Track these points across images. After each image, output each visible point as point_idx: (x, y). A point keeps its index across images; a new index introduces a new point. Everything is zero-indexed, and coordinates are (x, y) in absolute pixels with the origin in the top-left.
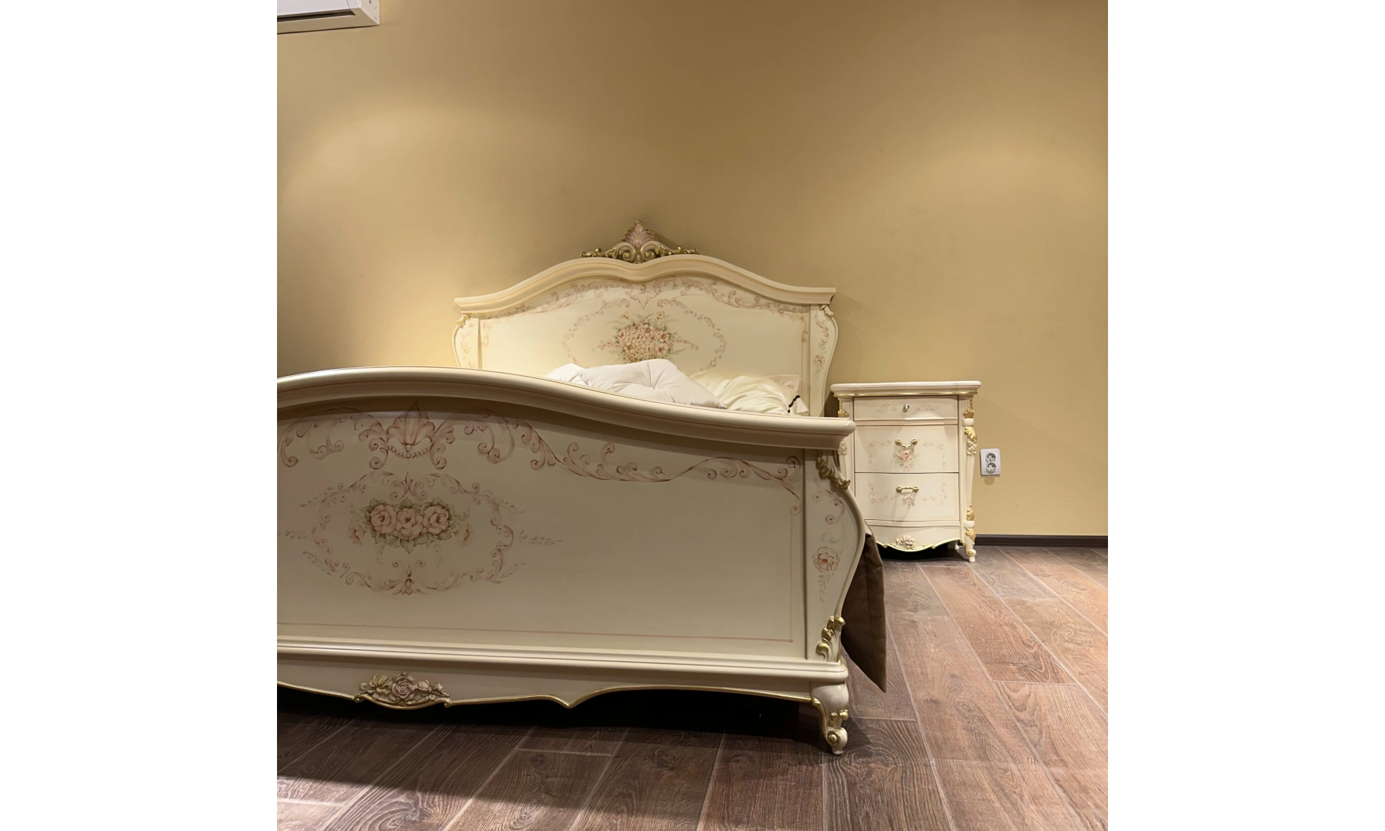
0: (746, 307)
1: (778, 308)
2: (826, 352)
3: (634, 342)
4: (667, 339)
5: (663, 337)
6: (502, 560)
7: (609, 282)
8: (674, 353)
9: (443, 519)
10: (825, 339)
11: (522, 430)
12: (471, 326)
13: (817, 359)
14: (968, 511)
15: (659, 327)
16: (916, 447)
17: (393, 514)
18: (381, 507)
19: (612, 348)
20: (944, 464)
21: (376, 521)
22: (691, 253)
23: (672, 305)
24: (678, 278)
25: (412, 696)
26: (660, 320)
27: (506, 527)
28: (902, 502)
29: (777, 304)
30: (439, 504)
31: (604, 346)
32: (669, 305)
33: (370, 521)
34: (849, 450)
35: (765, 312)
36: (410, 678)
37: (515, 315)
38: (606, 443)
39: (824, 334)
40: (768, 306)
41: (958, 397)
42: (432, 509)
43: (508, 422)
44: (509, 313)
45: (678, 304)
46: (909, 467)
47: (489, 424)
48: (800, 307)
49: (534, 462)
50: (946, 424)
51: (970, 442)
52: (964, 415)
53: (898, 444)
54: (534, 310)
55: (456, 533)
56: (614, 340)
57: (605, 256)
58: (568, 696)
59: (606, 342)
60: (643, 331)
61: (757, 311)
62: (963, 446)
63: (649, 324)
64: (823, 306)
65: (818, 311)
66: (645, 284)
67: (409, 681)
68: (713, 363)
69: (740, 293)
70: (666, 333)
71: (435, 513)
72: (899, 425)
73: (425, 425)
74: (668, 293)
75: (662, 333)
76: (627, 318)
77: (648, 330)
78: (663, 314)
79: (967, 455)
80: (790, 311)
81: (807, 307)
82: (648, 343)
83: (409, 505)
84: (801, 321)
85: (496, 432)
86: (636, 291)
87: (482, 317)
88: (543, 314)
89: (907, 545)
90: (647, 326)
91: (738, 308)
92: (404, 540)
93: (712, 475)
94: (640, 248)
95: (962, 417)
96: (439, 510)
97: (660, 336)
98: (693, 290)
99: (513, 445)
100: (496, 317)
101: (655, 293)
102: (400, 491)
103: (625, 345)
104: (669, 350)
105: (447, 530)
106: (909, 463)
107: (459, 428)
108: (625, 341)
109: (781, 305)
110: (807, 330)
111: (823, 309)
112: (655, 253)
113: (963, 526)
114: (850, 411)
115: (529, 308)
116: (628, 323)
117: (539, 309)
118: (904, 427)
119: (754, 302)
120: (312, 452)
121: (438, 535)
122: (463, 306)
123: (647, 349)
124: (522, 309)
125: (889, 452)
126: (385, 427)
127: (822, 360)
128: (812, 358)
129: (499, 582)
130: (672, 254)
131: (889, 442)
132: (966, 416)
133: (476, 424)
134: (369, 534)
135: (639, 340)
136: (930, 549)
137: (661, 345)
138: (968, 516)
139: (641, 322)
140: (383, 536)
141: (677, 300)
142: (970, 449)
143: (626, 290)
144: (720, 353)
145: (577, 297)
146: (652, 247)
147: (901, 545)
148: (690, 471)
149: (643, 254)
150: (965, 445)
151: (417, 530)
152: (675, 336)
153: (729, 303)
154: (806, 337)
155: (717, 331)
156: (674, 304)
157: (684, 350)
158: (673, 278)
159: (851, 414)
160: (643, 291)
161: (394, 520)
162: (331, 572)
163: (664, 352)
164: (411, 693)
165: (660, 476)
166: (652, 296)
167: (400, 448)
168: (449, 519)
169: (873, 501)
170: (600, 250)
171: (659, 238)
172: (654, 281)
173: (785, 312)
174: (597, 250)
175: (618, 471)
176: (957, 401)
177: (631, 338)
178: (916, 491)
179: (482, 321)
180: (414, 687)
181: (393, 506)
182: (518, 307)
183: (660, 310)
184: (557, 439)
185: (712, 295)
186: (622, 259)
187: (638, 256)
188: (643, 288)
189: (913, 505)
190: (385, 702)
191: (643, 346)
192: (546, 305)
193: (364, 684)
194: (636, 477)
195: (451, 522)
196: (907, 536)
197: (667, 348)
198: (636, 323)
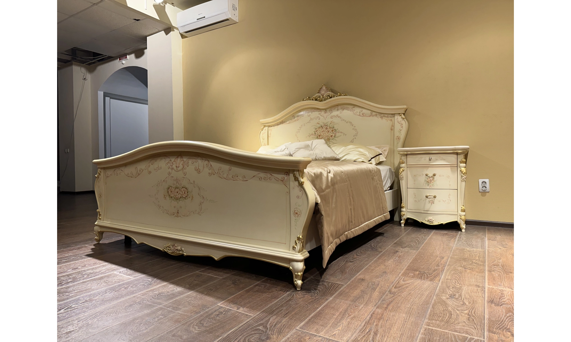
0: (367, 116)
1: (380, 116)
2: (401, 134)
3: (321, 133)
4: (334, 132)
5: (332, 131)
6: (201, 207)
7: (313, 110)
8: (337, 137)
9: (186, 193)
10: (401, 129)
11: (206, 162)
12: (265, 130)
13: (398, 138)
14: (462, 208)
15: (331, 127)
16: (435, 177)
17: (174, 190)
18: (171, 188)
19: (313, 136)
20: (450, 185)
21: (170, 192)
22: (344, 95)
23: (336, 117)
24: (339, 106)
25: (176, 251)
26: (331, 124)
27: (202, 196)
28: (428, 202)
29: (380, 114)
30: (185, 187)
31: (310, 135)
32: (335, 117)
33: (168, 192)
34: (404, 178)
35: (375, 118)
36: (176, 245)
37: (280, 125)
38: (229, 167)
39: (400, 127)
40: (376, 115)
41: (457, 154)
42: (183, 189)
43: (203, 159)
44: (278, 124)
45: (339, 117)
46: (432, 186)
47: (198, 160)
48: (391, 115)
49: (209, 173)
50: (451, 166)
51: (462, 175)
52: (460, 162)
53: (427, 175)
54: (286, 123)
55: (189, 197)
56: (314, 133)
57: (310, 100)
58: (217, 256)
59: (311, 134)
60: (325, 129)
61: (371, 118)
62: (459, 177)
63: (327, 126)
64: (401, 114)
65: (399, 116)
66: (327, 110)
67: (175, 246)
68: (352, 141)
69: (364, 111)
70: (333, 129)
71: (184, 190)
72: (427, 166)
73: (182, 161)
74: (335, 113)
75: (332, 129)
76: (319, 124)
77: (327, 128)
78: (333, 122)
79: (461, 181)
80: (386, 117)
81: (393, 115)
82: (326, 133)
83: (177, 187)
84: (391, 121)
85: (200, 163)
86: (323, 113)
87: (269, 126)
88: (289, 124)
89: (430, 222)
90: (326, 127)
91: (363, 117)
92: (177, 199)
93: (260, 179)
94: (324, 95)
95: (459, 163)
96: (185, 189)
97: (331, 131)
98: (345, 111)
99: (204, 167)
100: (274, 126)
101: (330, 113)
102: (175, 182)
103: (318, 135)
104: (335, 136)
105: (187, 196)
106: (432, 184)
107: (190, 161)
108: (318, 133)
109: (382, 115)
110: (393, 125)
111: (401, 115)
112: (330, 97)
113: (459, 214)
114: (405, 160)
115: (284, 122)
116: (319, 126)
117: (288, 122)
118: (429, 168)
119: (370, 114)
120: (155, 169)
121: (185, 198)
122: (263, 123)
123: (326, 136)
124: (282, 123)
125: (422, 179)
126: (172, 161)
127: (400, 138)
128: (395, 138)
129: (200, 215)
130: (336, 96)
131: (423, 174)
132: (461, 162)
133: (194, 160)
134: (168, 196)
135: (323, 132)
136: (442, 224)
137: (332, 134)
138: (461, 210)
139: (324, 125)
140: (171, 197)
141: (338, 115)
142: (462, 178)
143: (319, 113)
144: (355, 137)
145: (301, 117)
146: (328, 95)
147: (428, 222)
148: (254, 177)
149: (325, 98)
150: (460, 176)
151: (180, 196)
152: (337, 130)
153: (360, 115)
154: (393, 128)
155: (354, 128)
156: (337, 117)
157: (341, 136)
158: (338, 106)
159: (406, 162)
160: (325, 112)
161: (174, 192)
162: (159, 209)
163: (333, 137)
164: (176, 250)
165: (245, 179)
166: (329, 114)
167: (175, 168)
168: (187, 193)
169: (416, 201)
170: (309, 98)
171: (332, 91)
172: (330, 109)
173: (384, 118)
174: (308, 98)
175: (232, 177)
176: (457, 156)
177: (320, 132)
178: (435, 197)
179: (269, 128)
180: (176, 248)
181: (174, 188)
182: (281, 122)
183: (331, 120)
184: (216, 165)
185: (352, 112)
186: (317, 101)
187: (323, 99)
188: (326, 112)
189: (433, 203)
190: (169, 252)
191: (325, 135)
192: (290, 121)
193: (165, 246)
194: (238, 179)
195: (188, 194)
196: (430, 218)
197: (334, 135)
198: (322, 126)
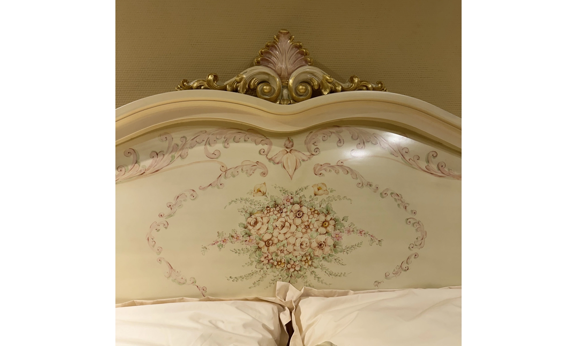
3: (276, 233)
4: (330, 229)
5: (324, 224)
7: (230, 133)
8: (343, 251)
15: (318, 208)
19: (237, 245)
22: (374, 89)
23: (337, 172)
24: (344, 129)
26: (320, 198)
31: (224, 241)
32: (333, 171)
45: (348, 170)
56: (240, 231)
57: (225, 89)
59: (227, 236)
60: (292, 215)
63: (300, 204)
66: (293, 138)
68: (405, 266)
69: (443, 155)
70: (328, 218)
74: (329, 153)
75: (322, 218)
76: (264, 194)
77: (299, 214)
78: (324, 188)
82: (299, 235)
86: (276, 149)
90: (297, 207)
94: (288, 79)
97: (320, 224)
101: (308, 154)
104: (335, 247)
108: (262, 231)
112: (312, 87)
116: (265, 201)
123: (298, 244)
130: (343, 90)
135: (285, 230)
137: (322, 238)
139: (288, 200)
143: (260, 147)
144: (415, 250)
145: (173, 157)
149: (292, 88)
152: (344, 222)
153: (428, 171)
155: (411, 215)
156: (341, 170)
157: (359, 245)
160: (289, 149)
163: (327, 249)
166: (305, 158)
170: (216, 78)
172: (306, 134)
174: (210, 78)
177: (271, 227)
183: (318, 180)
186: (257, 96)
187: (285, 92)
188: (289, 145)
191: (292, 240)
197: (330, 242)
198: (279, 202)
